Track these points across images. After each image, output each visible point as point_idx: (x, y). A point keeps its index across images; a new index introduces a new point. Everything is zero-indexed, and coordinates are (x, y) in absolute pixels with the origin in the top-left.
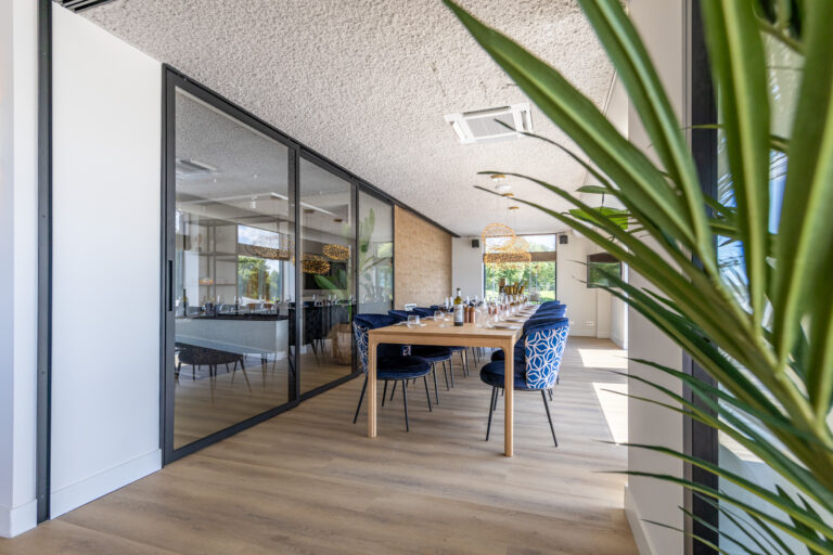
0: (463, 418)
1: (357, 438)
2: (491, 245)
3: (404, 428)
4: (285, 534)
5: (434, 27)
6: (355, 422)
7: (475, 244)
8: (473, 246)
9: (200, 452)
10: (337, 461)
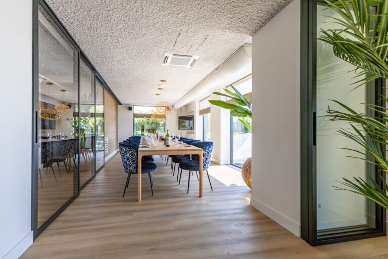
0: (172, 186)
1: (133, 203)
2: (137, 110)
3: (151, 195)
4: (153, 247)
5: (193, 21)
6: (123, 196)
7: (130, 109)
8: (129, 110)
9: (47, 229)
10: (135, 214)
